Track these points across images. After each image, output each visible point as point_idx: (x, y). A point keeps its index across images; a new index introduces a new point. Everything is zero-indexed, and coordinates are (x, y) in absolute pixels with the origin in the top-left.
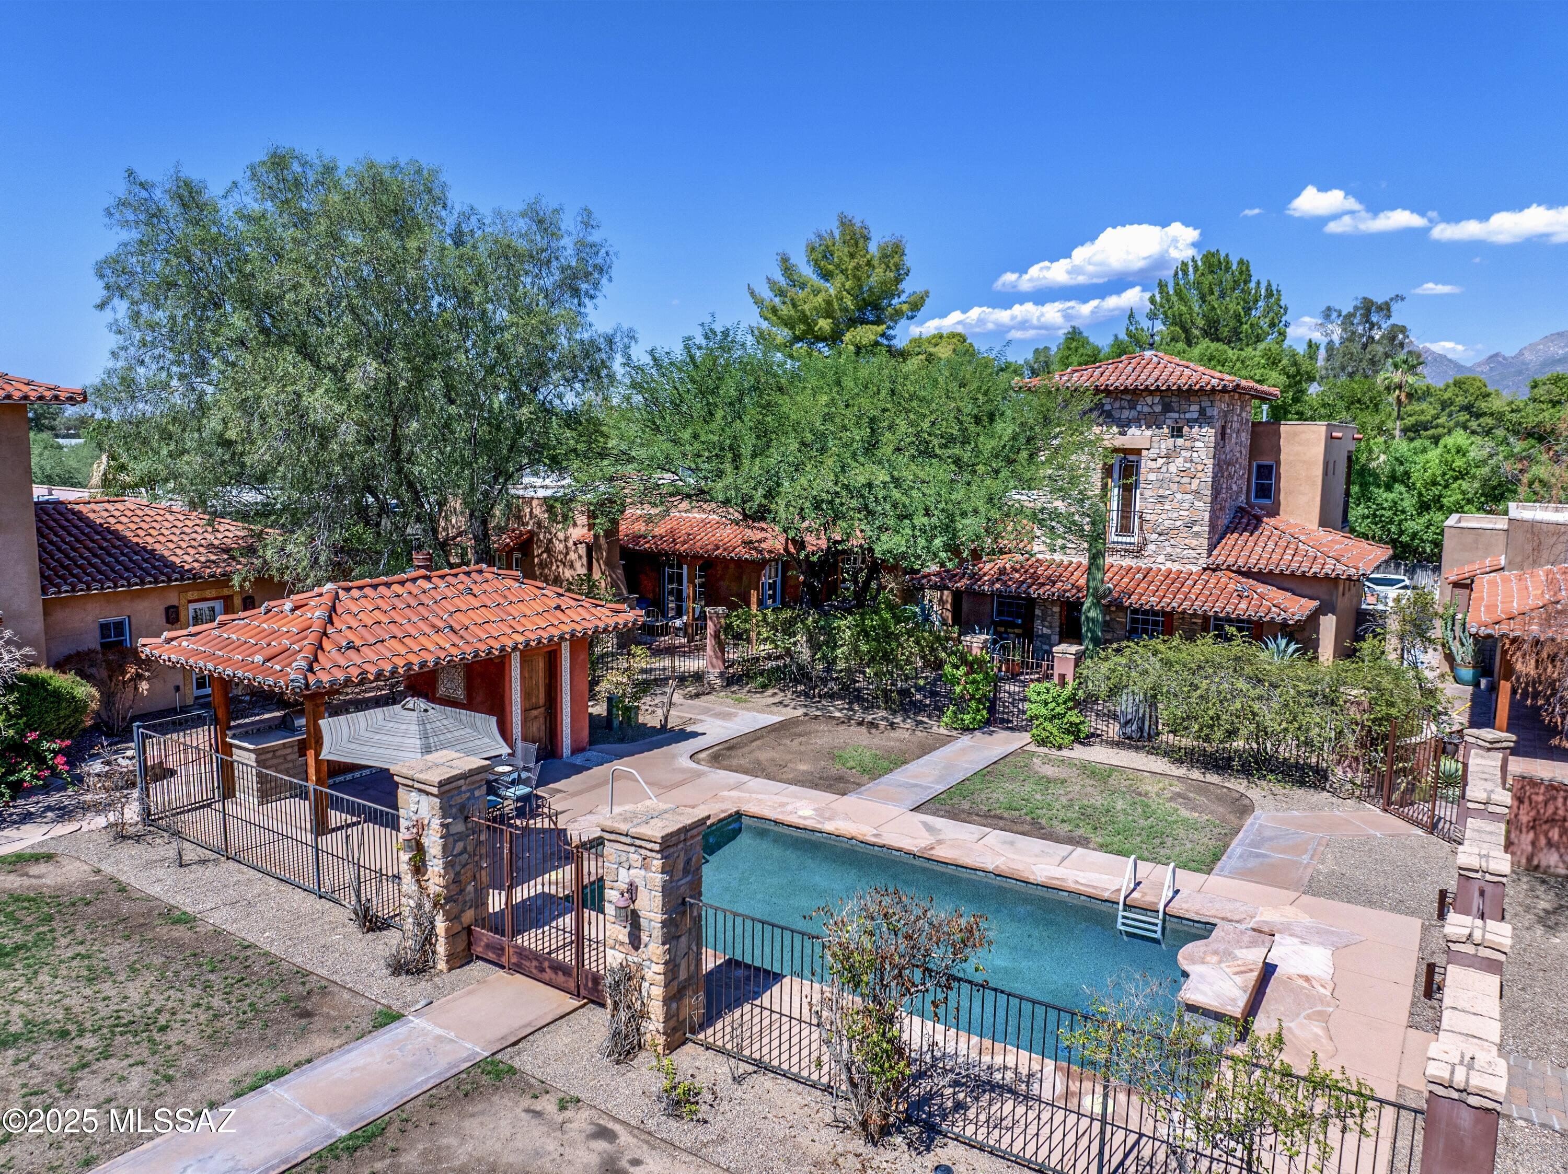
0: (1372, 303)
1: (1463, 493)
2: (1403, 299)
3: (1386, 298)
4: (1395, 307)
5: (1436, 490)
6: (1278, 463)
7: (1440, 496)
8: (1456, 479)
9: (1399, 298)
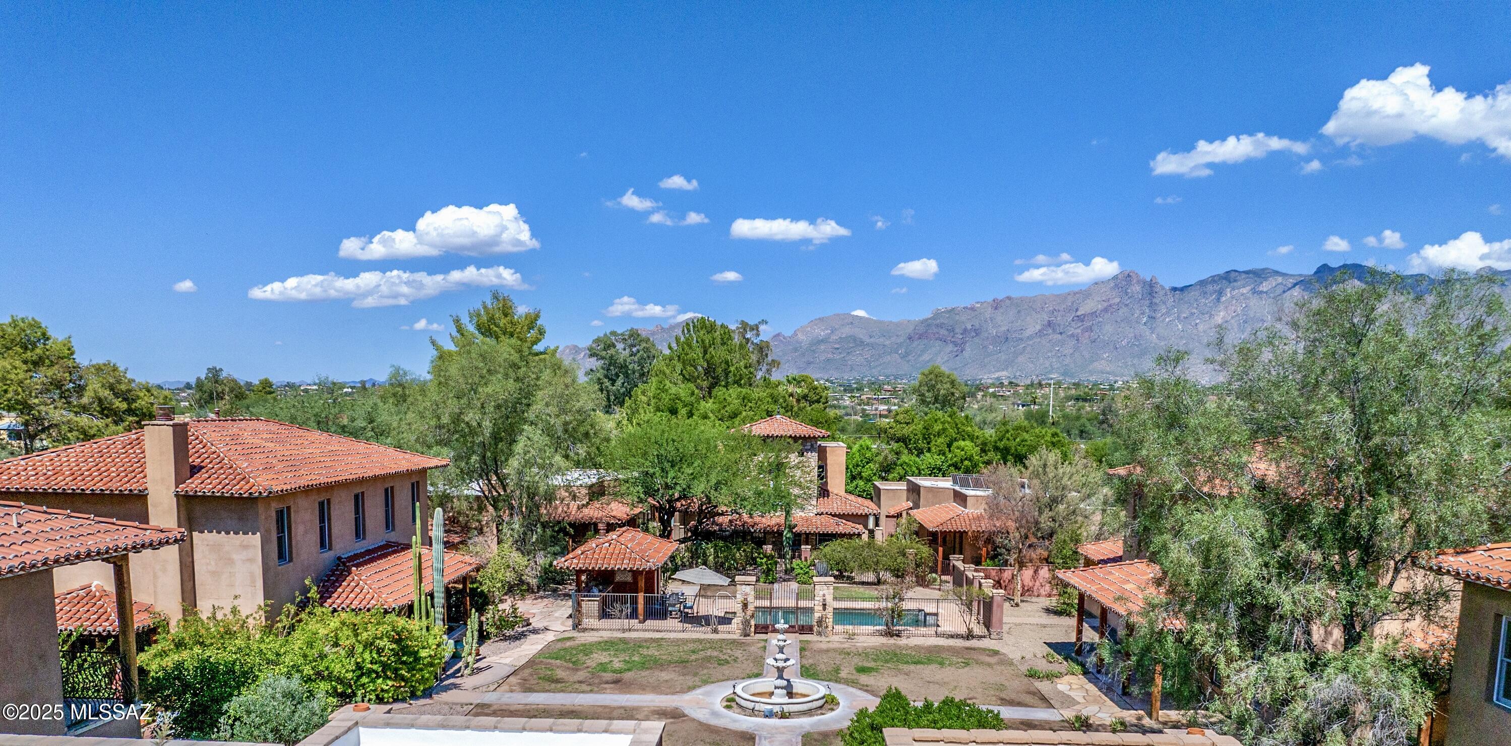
0: (747, 324)
1: (872, 470)
2: (766, 323)
3: (757, 322)
4: (762, 328)
5: (859, 469)
6: (826, 465)
7: (861, 473)
8: (868, 463)
9: (764, 322)
